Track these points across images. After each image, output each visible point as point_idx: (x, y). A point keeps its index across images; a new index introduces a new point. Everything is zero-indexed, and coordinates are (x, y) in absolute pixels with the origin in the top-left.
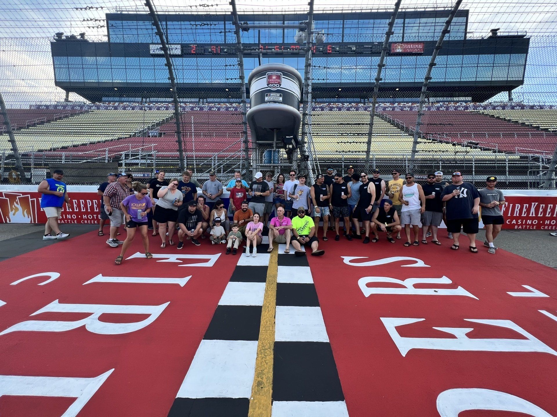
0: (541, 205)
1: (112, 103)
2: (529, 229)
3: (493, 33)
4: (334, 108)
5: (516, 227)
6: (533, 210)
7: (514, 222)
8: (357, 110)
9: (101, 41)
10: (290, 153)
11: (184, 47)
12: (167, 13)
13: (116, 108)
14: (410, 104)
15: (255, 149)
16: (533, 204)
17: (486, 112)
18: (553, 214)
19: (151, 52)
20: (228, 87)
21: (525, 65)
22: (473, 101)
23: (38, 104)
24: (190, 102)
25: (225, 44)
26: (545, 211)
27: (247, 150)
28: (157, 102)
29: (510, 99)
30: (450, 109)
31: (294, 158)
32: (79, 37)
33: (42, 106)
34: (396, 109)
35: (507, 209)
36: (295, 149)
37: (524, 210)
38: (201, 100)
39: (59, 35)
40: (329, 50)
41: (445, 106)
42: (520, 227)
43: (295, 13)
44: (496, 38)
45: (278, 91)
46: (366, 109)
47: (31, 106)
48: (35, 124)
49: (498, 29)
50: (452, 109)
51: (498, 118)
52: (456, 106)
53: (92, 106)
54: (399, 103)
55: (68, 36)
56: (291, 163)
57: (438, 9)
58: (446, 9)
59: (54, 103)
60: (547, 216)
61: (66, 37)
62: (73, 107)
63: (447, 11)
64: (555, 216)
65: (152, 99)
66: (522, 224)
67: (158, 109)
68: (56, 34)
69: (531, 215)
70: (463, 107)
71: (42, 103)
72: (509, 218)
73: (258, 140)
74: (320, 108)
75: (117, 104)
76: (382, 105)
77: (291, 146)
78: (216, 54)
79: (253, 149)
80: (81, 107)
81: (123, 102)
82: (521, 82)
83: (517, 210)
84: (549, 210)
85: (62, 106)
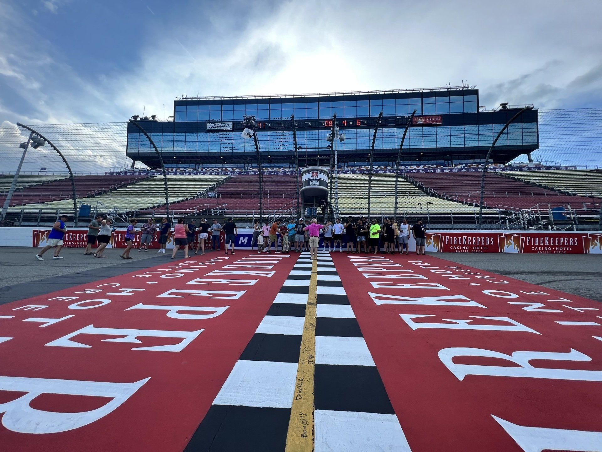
0: (469, 238)
1: (170, 169)
2: (465, 252)
3: (502, 107)
4: (364, 171)
5: (457, 251)
6: (464, 241)
7: (455, 248)
8: (385, 172)
9: (168, 120)
10: (323, 209)
11: (234, 124)
12: (223, 99)
13: (175, 174)
14: (435, 166)
15: (303, 207)
16: (464, 237)
17: (503, 173)
18: (477, 243)
19: (208, 128)
20: (270, 154)
21: (538, 132)
22: (494, 163)
23: (112, 171)
24: (237, 168)
25: (269, 121)
26: (472, 241)
27: (298, 208)
28: (208, 168)
29: (530, 161)
30: (471, 171)
31: (326, 212)
32: (151, 119)
33: (115, 172)
34: (421, 171)
35: (449, 240)
36: (326, 207)
37: (459, 241)
38: (247, 165)
39: (135, 117)
40: (358, 124)
41: (467, 168)
42: (459, 251)
43: (328, 96)
44: (506, 110)
45: (317, 180)
46: (393, 172)
47: (106, 173)
48: (115, 188)
49: (507, 104)
50: (472, 171)
51: (514, 178)
52: (477, 167)
53: (155, 172)
54: (425, 165)
55: (142, 118)
56: (324, 215)
57: (452, 90)
58: (458, 89)
59: (122, 170)
60: (473, 244)
61: (140, 118)
62: (140, 172)
63: (458, 91)
64: (478, 244)
65: (204, 165)
66: (459, 249)
67: (211, 173)
68: (133, 117)
69: (464, 244)
70: (482, 169)
71: (115, 171)
72: (451, 245)
73: (304, 202)
74: (351, 171)
75: (174, 170)
76: (409, 167)
77: (323, 206)
78: (260, 129)
79: (302, 207)
80: (147, 173)
81: (179, 168)
82: (537, 146)
83: (455, 241)
84: (474, 241)
85: (131, 173)
